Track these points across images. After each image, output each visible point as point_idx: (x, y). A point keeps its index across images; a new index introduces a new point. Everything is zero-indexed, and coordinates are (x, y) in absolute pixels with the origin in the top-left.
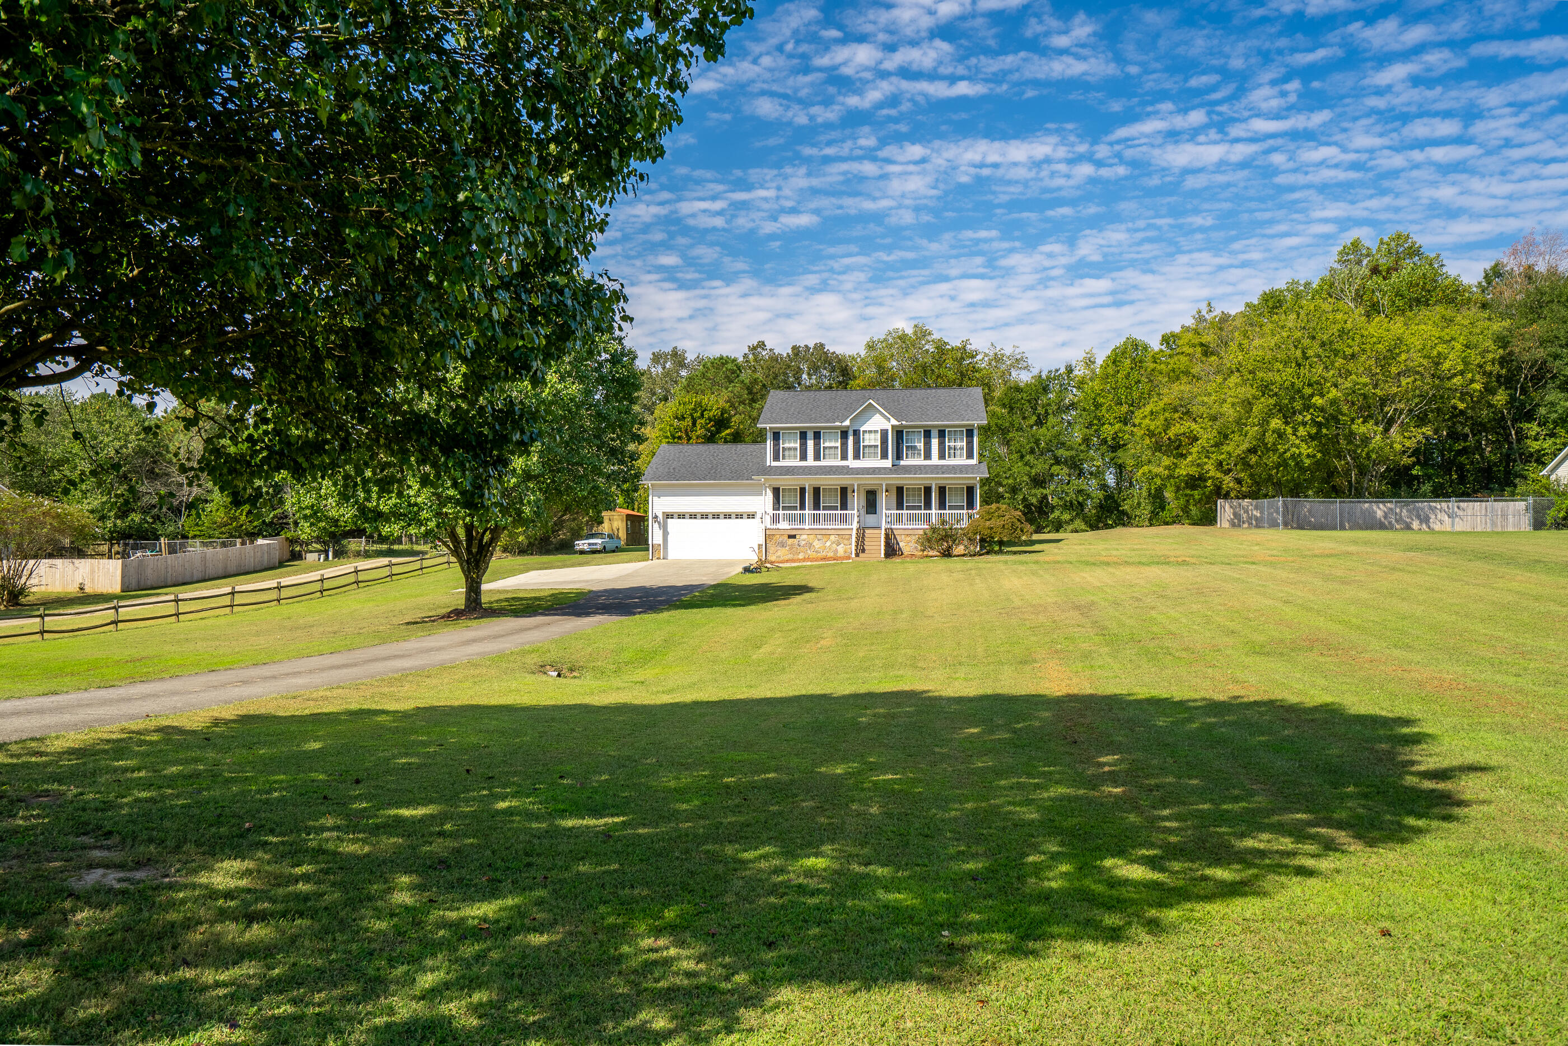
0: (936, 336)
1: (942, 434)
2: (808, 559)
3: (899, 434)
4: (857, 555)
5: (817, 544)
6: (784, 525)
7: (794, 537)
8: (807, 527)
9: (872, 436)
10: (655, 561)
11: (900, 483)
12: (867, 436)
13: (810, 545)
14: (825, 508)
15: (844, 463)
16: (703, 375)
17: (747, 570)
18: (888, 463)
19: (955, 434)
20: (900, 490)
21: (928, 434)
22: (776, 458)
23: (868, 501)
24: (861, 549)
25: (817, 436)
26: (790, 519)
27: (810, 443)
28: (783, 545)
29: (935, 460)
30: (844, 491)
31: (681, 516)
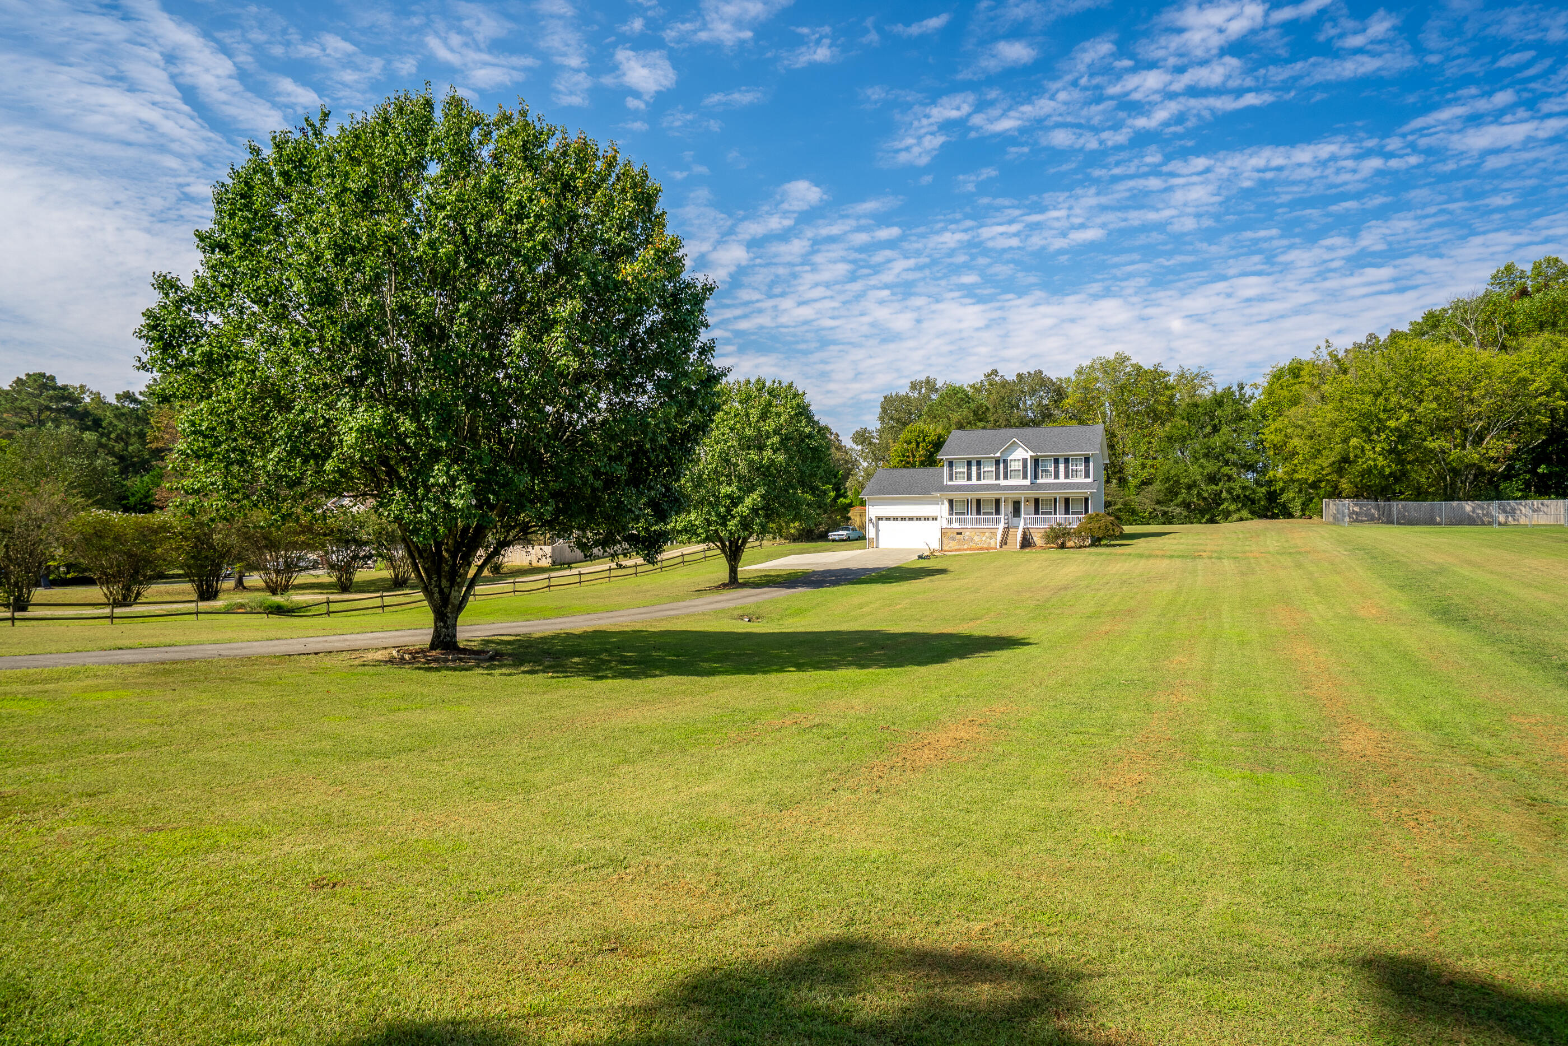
0: (1133, 362)
1: (1067, 461)
2: (970, 549)
3: (1036, 461)
4: (1001, 547)
5: (976, 539)
6: (956, 525)
7: (961, 533)
8: (969, 526)
9: (1017, 463)
10: (871, 549)
11: (1037, 496)
12: (1013, 463)
13: (972, 540)
14: (984, 514)
15: (997, 482)
16: (940, 403)
17: (920, 557)
18: (1027, 482)
19: (1076, 461)
20: (1037, 501)
21: (1056, 461)
22: (951, 479)
23: (1015, 508)
24: (1004, 542)
25: (979, 463)
26: (959, 520)
27: (974, 469)
28: (953, 539)
29: (1062, 479)
30: (998, 502)
31: (888, 519)
